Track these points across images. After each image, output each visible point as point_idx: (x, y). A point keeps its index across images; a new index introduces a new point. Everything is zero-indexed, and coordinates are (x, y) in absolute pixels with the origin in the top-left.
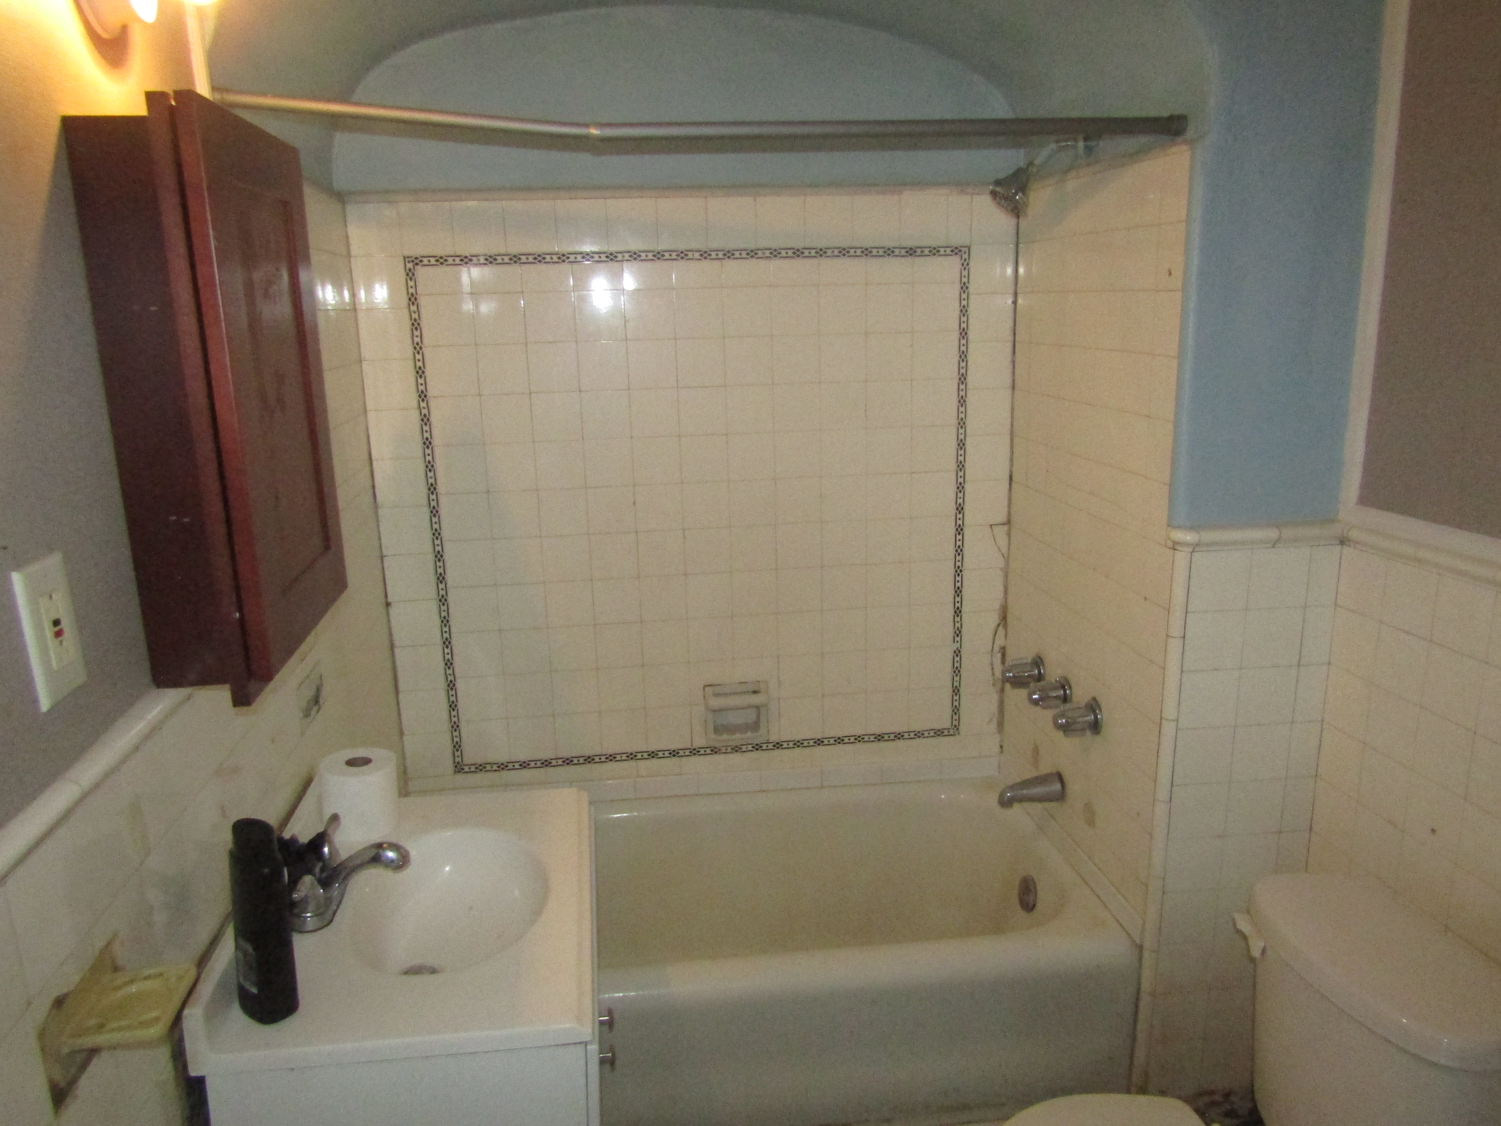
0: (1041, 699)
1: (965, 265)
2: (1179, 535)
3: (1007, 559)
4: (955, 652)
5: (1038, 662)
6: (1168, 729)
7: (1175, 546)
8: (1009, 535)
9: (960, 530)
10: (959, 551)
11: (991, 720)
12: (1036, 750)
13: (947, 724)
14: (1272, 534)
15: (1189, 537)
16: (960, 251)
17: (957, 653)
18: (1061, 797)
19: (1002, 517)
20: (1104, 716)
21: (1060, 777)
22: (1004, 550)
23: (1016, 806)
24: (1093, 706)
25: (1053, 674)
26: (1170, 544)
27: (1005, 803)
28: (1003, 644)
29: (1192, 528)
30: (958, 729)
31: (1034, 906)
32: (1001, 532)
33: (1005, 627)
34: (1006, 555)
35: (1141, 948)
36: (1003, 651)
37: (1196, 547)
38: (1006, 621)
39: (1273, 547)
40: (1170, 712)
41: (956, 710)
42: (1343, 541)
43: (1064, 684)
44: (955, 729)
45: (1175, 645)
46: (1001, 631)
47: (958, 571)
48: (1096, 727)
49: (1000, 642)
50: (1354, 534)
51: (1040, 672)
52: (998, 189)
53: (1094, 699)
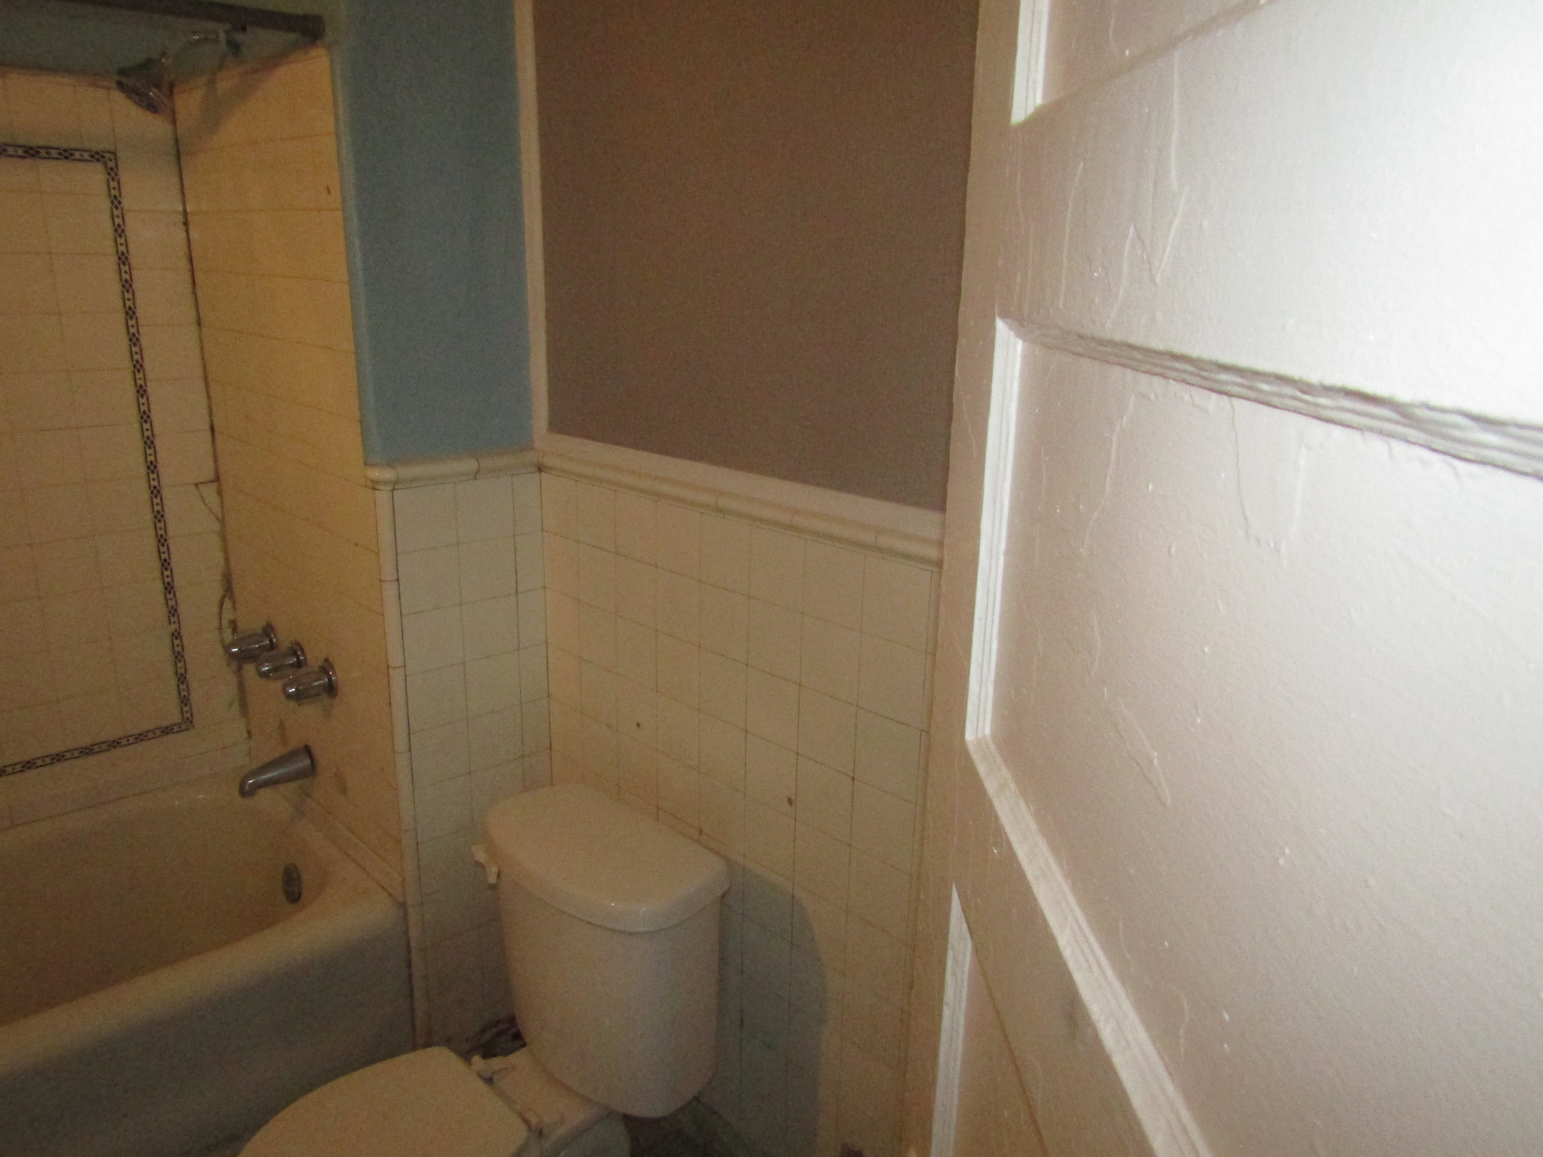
0: (275, 670)
1: (112, 173)
2: (375, 474)
3: (222, 522)
4: (173, 634)
5: (268, 630)
6: (397, 677)
7: (374, 485)
8: (220, 492)
9: (156, 492)
10: (159, 516)
11: (230, 705)
12: (282, 727)
13: (176, 718)
14: (470, 465)
15: (388, 474)
16: (103, 157)
17: (176, 635)
18: (312, 770)
19: (210, 474)
20: (340, 676)
21: (308, 750)
22: (217, 509)
23: (262, 793)
24: (326, 667)
25: (284, 639)
26: (370, 484)
27: (246, 792)
28: (232, 617)
29: (390, 465)
30: (191, 722)
31: (300, 894)
32: (209, 491)
33: (232, 597)
34: (220, 516)
35: (403, 905)
36: (234, 624)
37: (395, 485)
38: (232, 592)
39: (475, 479)
40: (395, 660)
41: (185, 701)
42: (540, 469)
43: (296, 649)
44: (187, 723)
45: (390, 591)
46: (228, 604)
47: (162, 540)
48: (331, 689)
49: (228, 615)
50: (548, 461)
51: (271, 641)
52: (124, 80)
53: (327, 660)
